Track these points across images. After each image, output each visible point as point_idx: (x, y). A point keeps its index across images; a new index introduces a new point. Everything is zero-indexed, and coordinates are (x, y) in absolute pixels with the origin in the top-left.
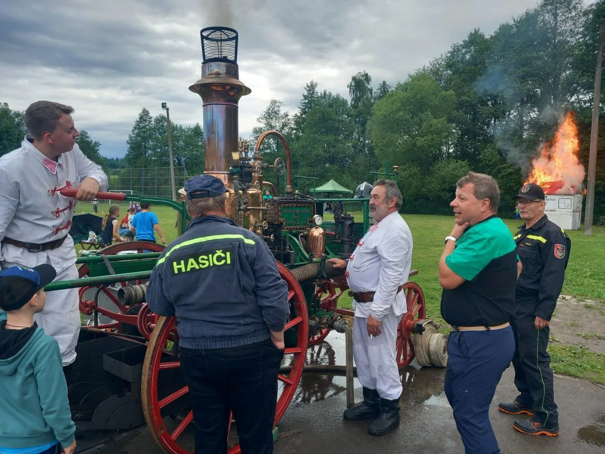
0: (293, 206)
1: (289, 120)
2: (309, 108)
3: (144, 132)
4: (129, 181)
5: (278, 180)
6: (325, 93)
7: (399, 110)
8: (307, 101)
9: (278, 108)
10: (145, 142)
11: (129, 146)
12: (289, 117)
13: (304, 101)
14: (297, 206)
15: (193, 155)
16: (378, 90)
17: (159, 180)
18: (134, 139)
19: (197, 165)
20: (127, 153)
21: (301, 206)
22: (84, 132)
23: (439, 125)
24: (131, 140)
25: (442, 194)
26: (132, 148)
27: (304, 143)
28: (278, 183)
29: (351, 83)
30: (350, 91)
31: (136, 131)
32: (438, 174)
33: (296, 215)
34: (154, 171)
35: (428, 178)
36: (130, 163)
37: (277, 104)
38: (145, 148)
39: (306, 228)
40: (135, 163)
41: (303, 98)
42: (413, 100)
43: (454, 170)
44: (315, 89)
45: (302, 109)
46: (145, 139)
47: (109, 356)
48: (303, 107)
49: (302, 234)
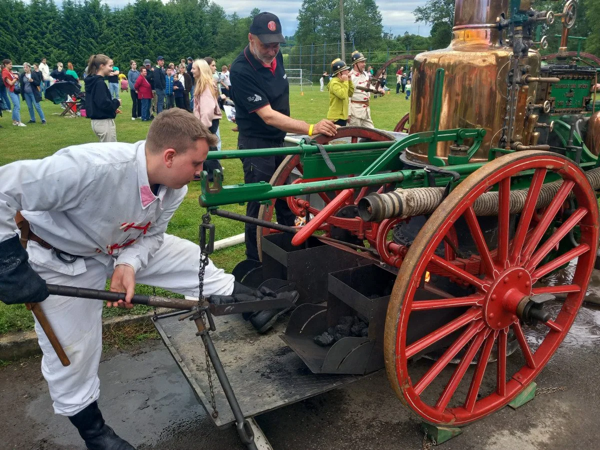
0: (568, 78)
3: (314, 6)
4: (299, 60)
10: (314, 17)
11: (299, 22)
14: (573, 79)
15: (362, 28)
17: (327, 57)
18: (304, 14)
19: (365, 40)
20: (297, 29)
21: (578, 79)
22: (257, 10)
24: (301, 15)
26: (302, 24)
31: (306, 5)
33: (571, 91)
34: (323, 48)
36: (299, 41)
38: (314, 23)
39: (580, 111)
40: (304, 40)
46: (314, 14)
47: (335, 276)
49: (580, 120)
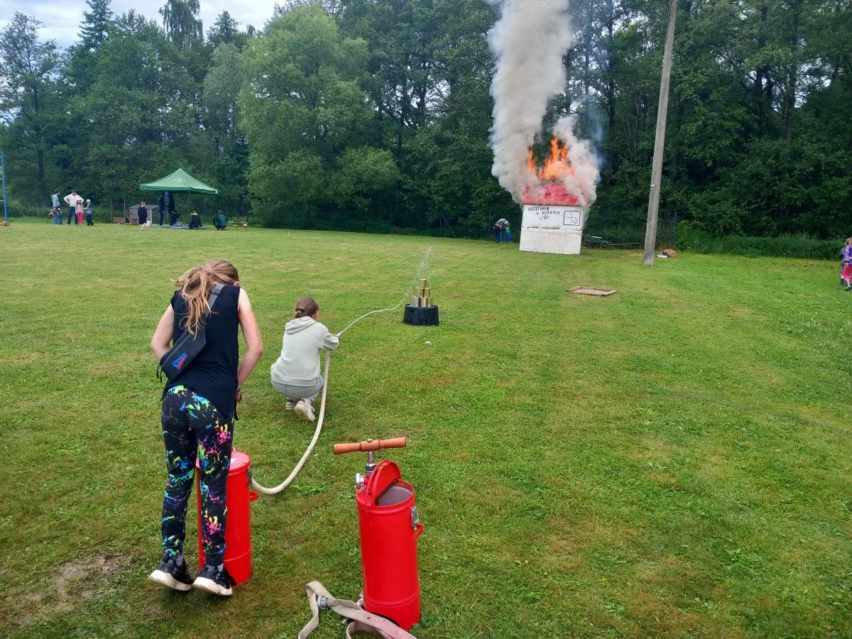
1: (55, 56)
2: (97, 37)
5: (41, 165)
6: (131, 17)
7: (286, 60)
8: (92, 25)
9: (30, 32)
12: (55, 51)
13: (88, 25)
16: (216, 24)
23: (350, 92)
25: (357, 199)
27: (101, 101)
28: (42, 170)
29: (166, 7)
30: (165, 18)
32: (350, 168)
35: (335, 176)
37: (29, 23)
41: (84, 19)
42: (307, 46)
43: (375, 163)
44: (108, 7)
45: (85, 38)
48: (85, 35)
